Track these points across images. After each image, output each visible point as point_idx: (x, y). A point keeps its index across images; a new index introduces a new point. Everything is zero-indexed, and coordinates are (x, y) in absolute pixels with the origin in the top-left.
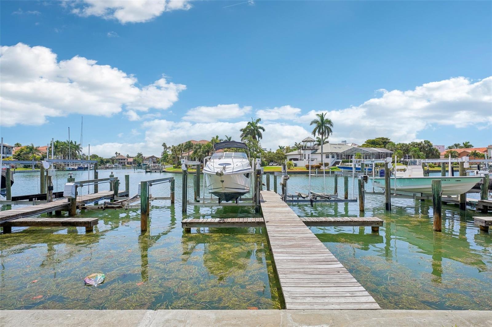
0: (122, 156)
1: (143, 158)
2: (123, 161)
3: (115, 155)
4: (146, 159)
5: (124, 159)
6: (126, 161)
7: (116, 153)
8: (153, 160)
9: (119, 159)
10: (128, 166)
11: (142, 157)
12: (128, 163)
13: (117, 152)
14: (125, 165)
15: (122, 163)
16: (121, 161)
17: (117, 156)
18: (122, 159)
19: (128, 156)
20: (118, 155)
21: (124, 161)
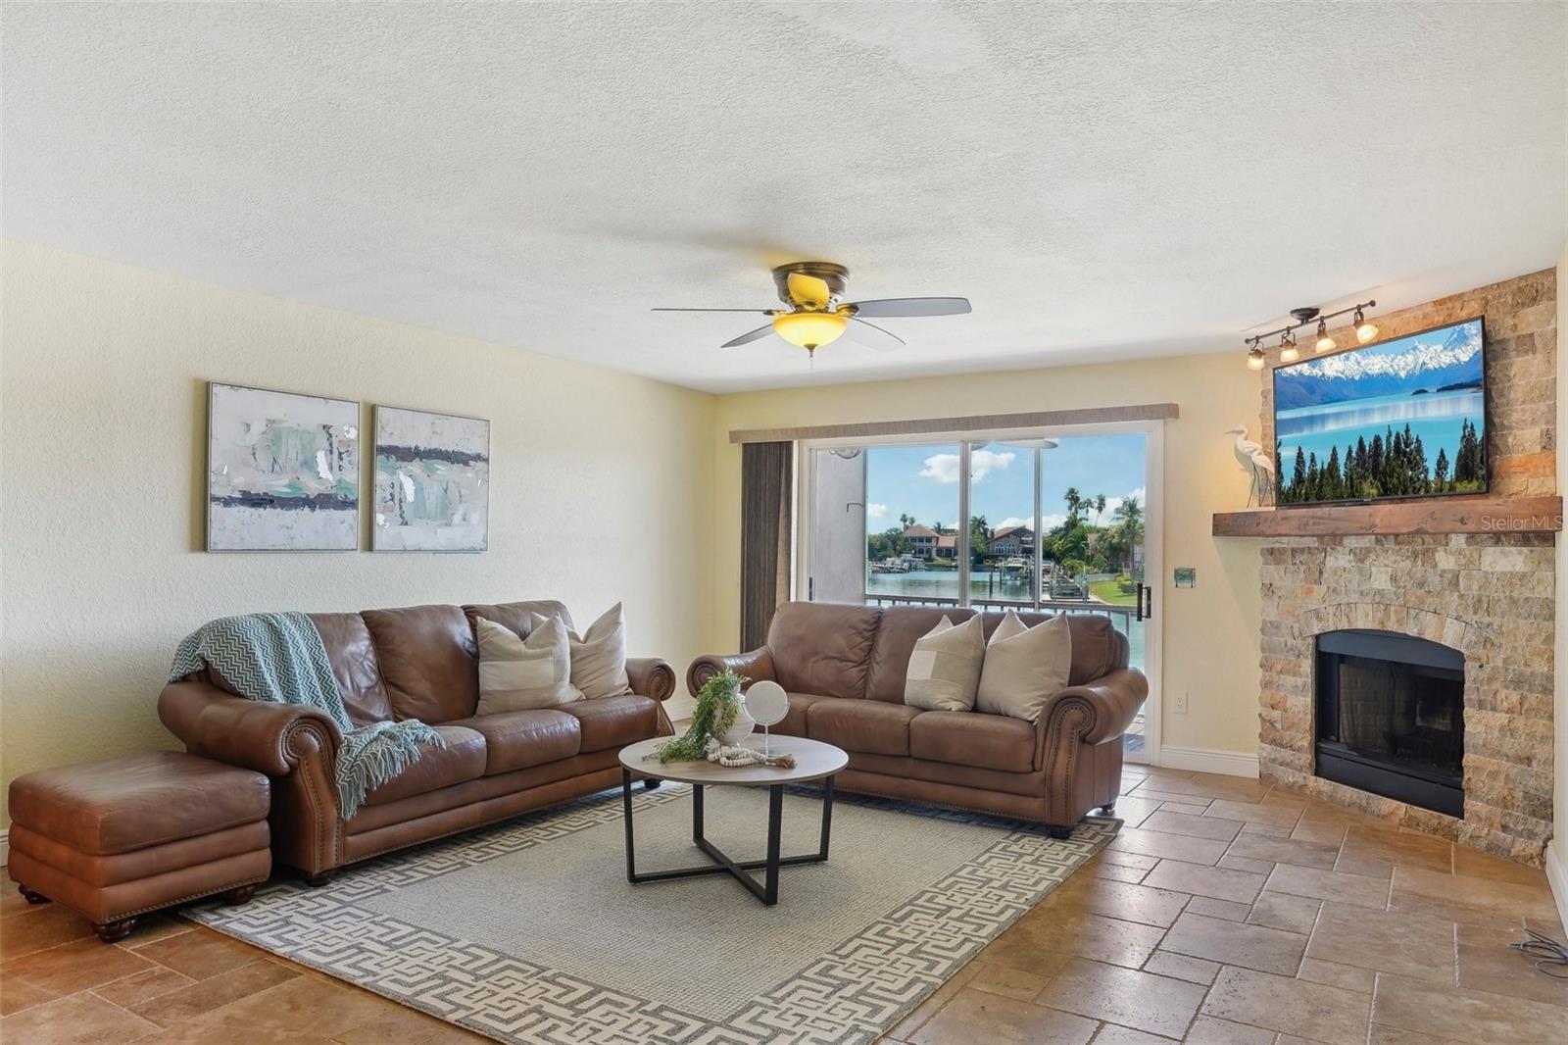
0: (919, 526)
1: (989, 535)
2: (924, 544)
3: (900, 526)
4: (997, 539)
5: (929, 540)
6: (934, 543)
7: (904, 519)
8: (1022, 542)
9: (914, 539)
10: (940, 560)
11: (986, 530)
12: (940, 552)
13: (904, 516)
14: (929, 559)
15: (921, 551)
16: (917, 544)
17: (907, 528)
18: (921, 540)
19: (939, 530)
20: (907, 523)
21: (929, 545)
